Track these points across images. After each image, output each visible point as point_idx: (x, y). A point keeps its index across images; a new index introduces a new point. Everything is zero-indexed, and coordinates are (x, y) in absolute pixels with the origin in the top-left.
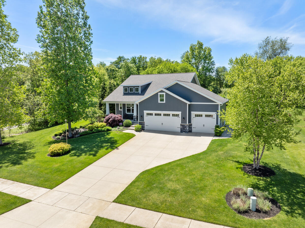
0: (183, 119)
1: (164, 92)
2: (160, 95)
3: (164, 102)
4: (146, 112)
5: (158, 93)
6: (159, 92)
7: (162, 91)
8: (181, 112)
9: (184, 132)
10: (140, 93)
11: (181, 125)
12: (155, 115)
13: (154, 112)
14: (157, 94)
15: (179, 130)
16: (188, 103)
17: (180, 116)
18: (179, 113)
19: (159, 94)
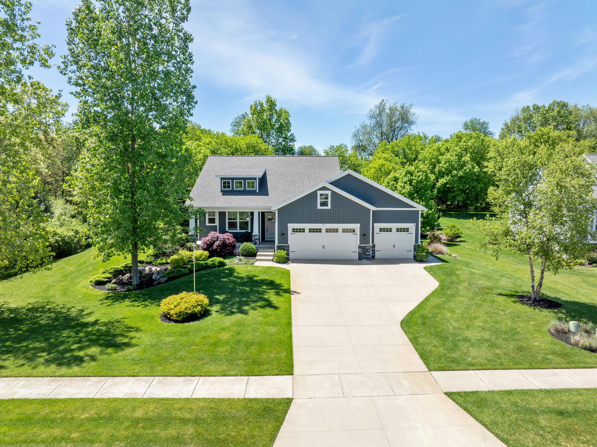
0: (364, 236)
1: (329, 190)
2: (321, 195)
3: (329, 207)
4: (291, 226)
5: (316, 191)
6: (318, 190)
7: (324, 188)
8: (358, 225)
9: (365, 258)
10: (257, 191)
11: (359, 247)
12: (310, 232)
13: (307, 226)
14: (315, 193)
15: (356, 256)
16: (372, 208)
17: (358, 231)
18: (357, 226)
19: (319, 192)
